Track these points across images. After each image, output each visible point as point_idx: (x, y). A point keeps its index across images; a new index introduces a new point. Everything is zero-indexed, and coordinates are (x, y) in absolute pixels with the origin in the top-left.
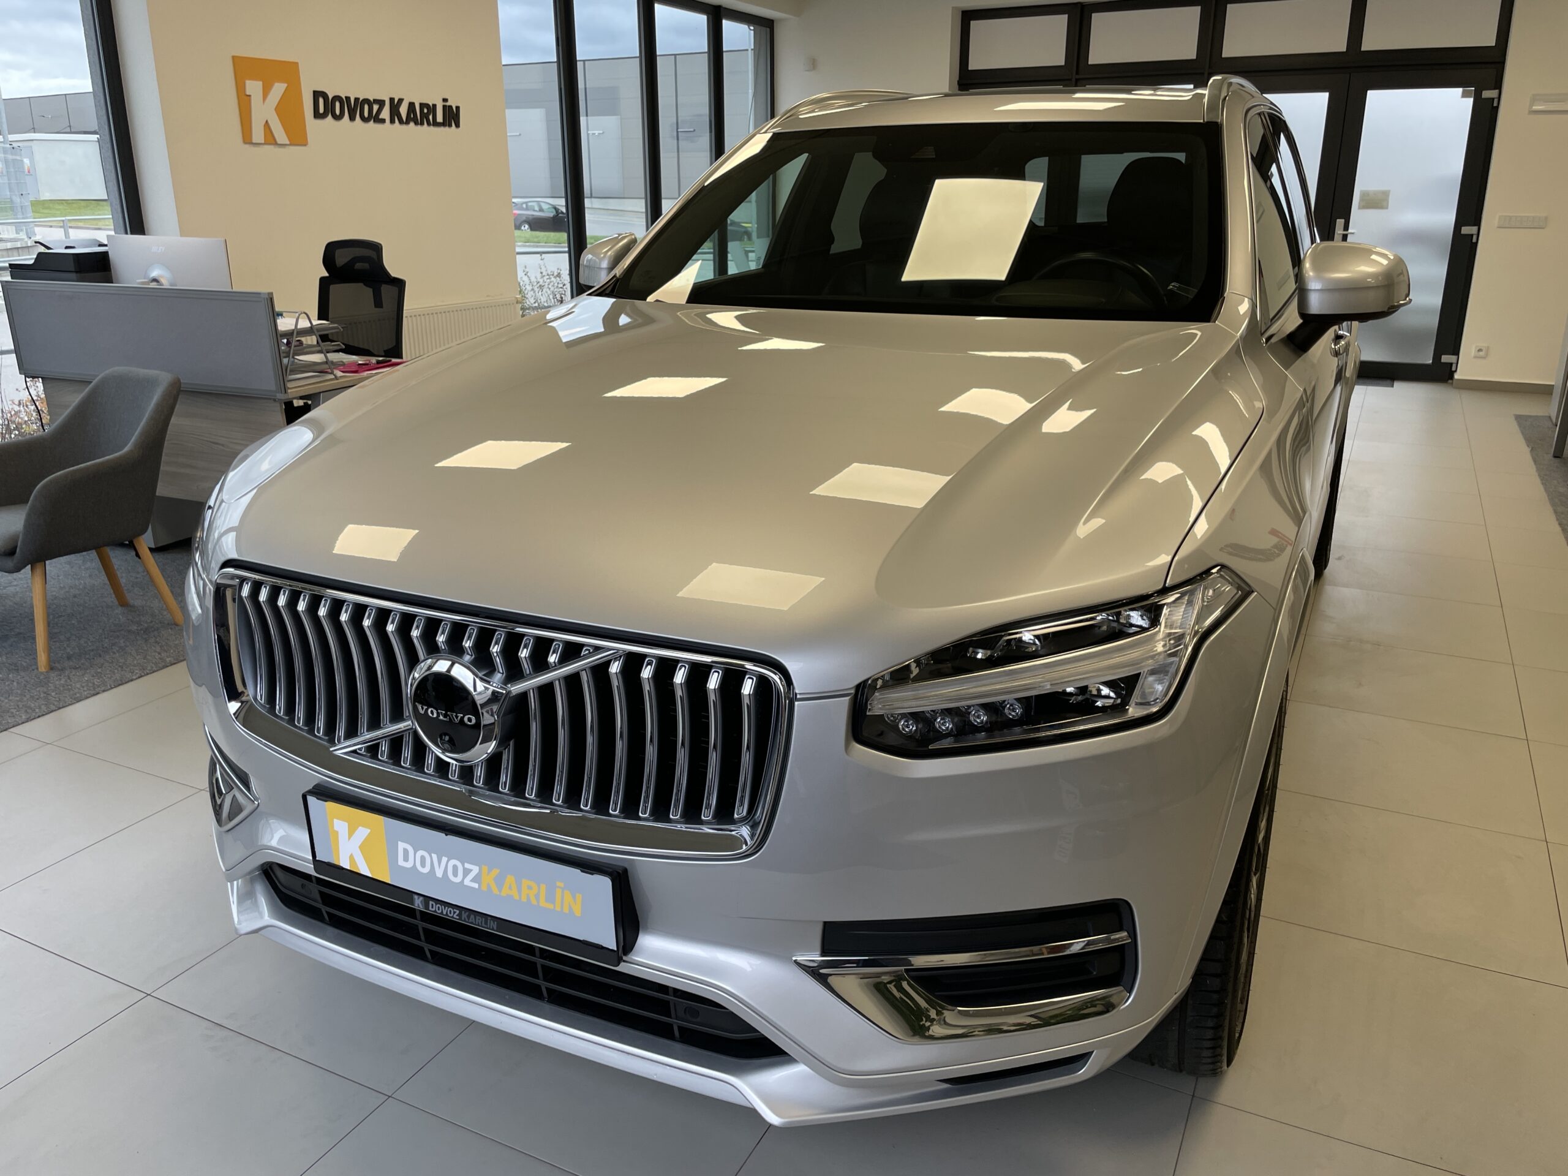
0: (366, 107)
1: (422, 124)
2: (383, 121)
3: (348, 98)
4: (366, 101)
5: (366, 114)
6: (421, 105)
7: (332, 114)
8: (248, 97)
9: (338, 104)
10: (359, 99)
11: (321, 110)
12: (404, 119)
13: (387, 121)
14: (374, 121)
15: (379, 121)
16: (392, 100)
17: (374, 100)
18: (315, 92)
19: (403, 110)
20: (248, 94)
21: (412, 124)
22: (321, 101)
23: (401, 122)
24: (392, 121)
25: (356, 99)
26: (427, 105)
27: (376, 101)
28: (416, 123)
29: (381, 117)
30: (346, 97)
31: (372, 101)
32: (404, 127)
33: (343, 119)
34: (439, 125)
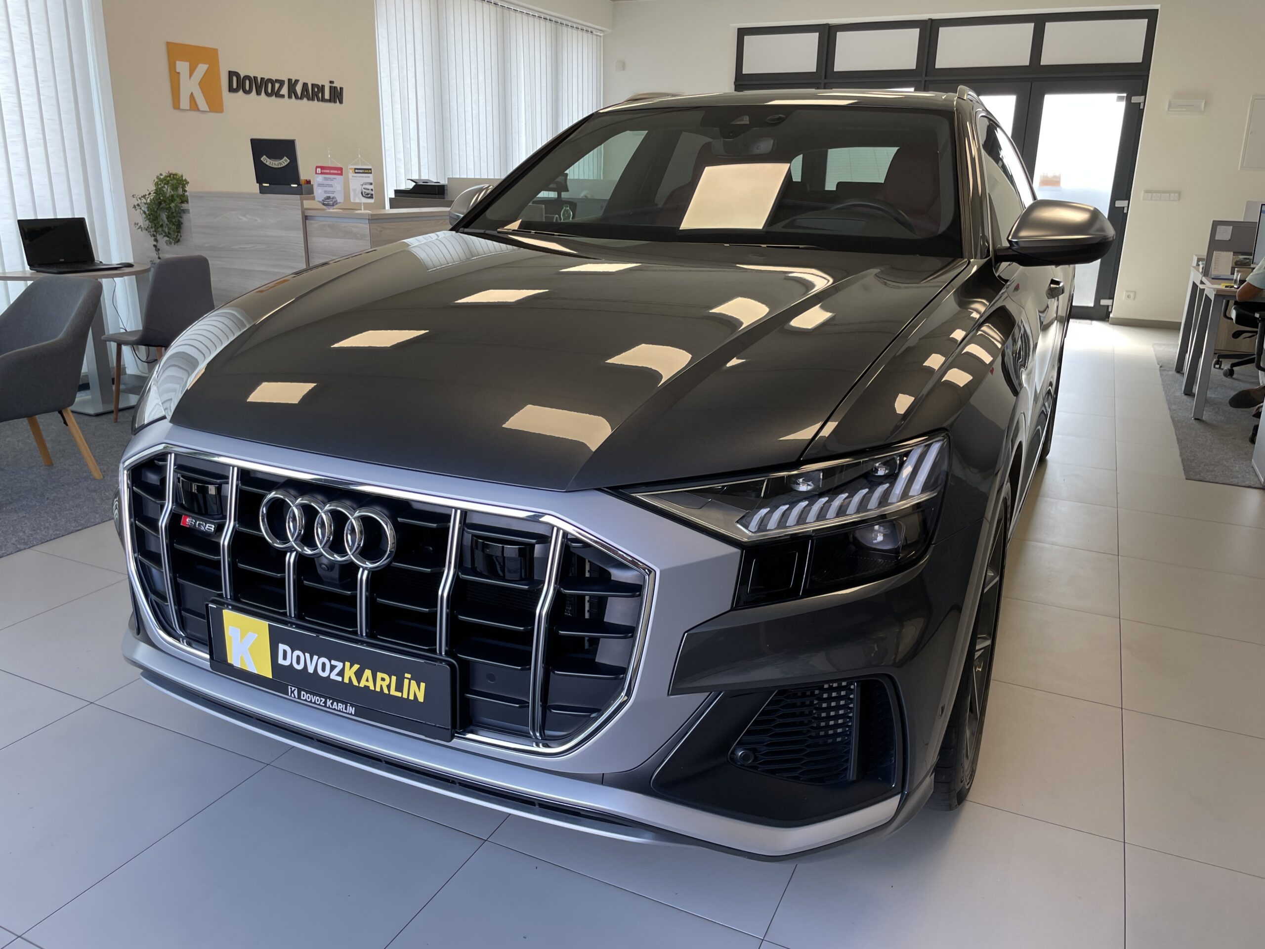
0: (270, 85)
1: (313, 99)
2: (283, 96)
4: (270, 80)
5: (270, 91)
6: (312, 85)
7: (242, 90)
8: (178, 74)
9: (247, 82)
10: (264, 78)
11: (235, 86)
13: (285, 96)
14: (276, 96)
15: (278, 95)
17: (276, 80)
18: (230, 72)
19: (299, 89)
20: (177, 71)
21: (305, 99)
22: (235, 79)
23: (297, 97)
24: (290, 97)
25: (262, 79)
26: (317, 86)
28: (308, 99)
29: (282, 93)
30: (254, 77)
32: (299, 101)
33: (252, 94)
34: (326, 101)
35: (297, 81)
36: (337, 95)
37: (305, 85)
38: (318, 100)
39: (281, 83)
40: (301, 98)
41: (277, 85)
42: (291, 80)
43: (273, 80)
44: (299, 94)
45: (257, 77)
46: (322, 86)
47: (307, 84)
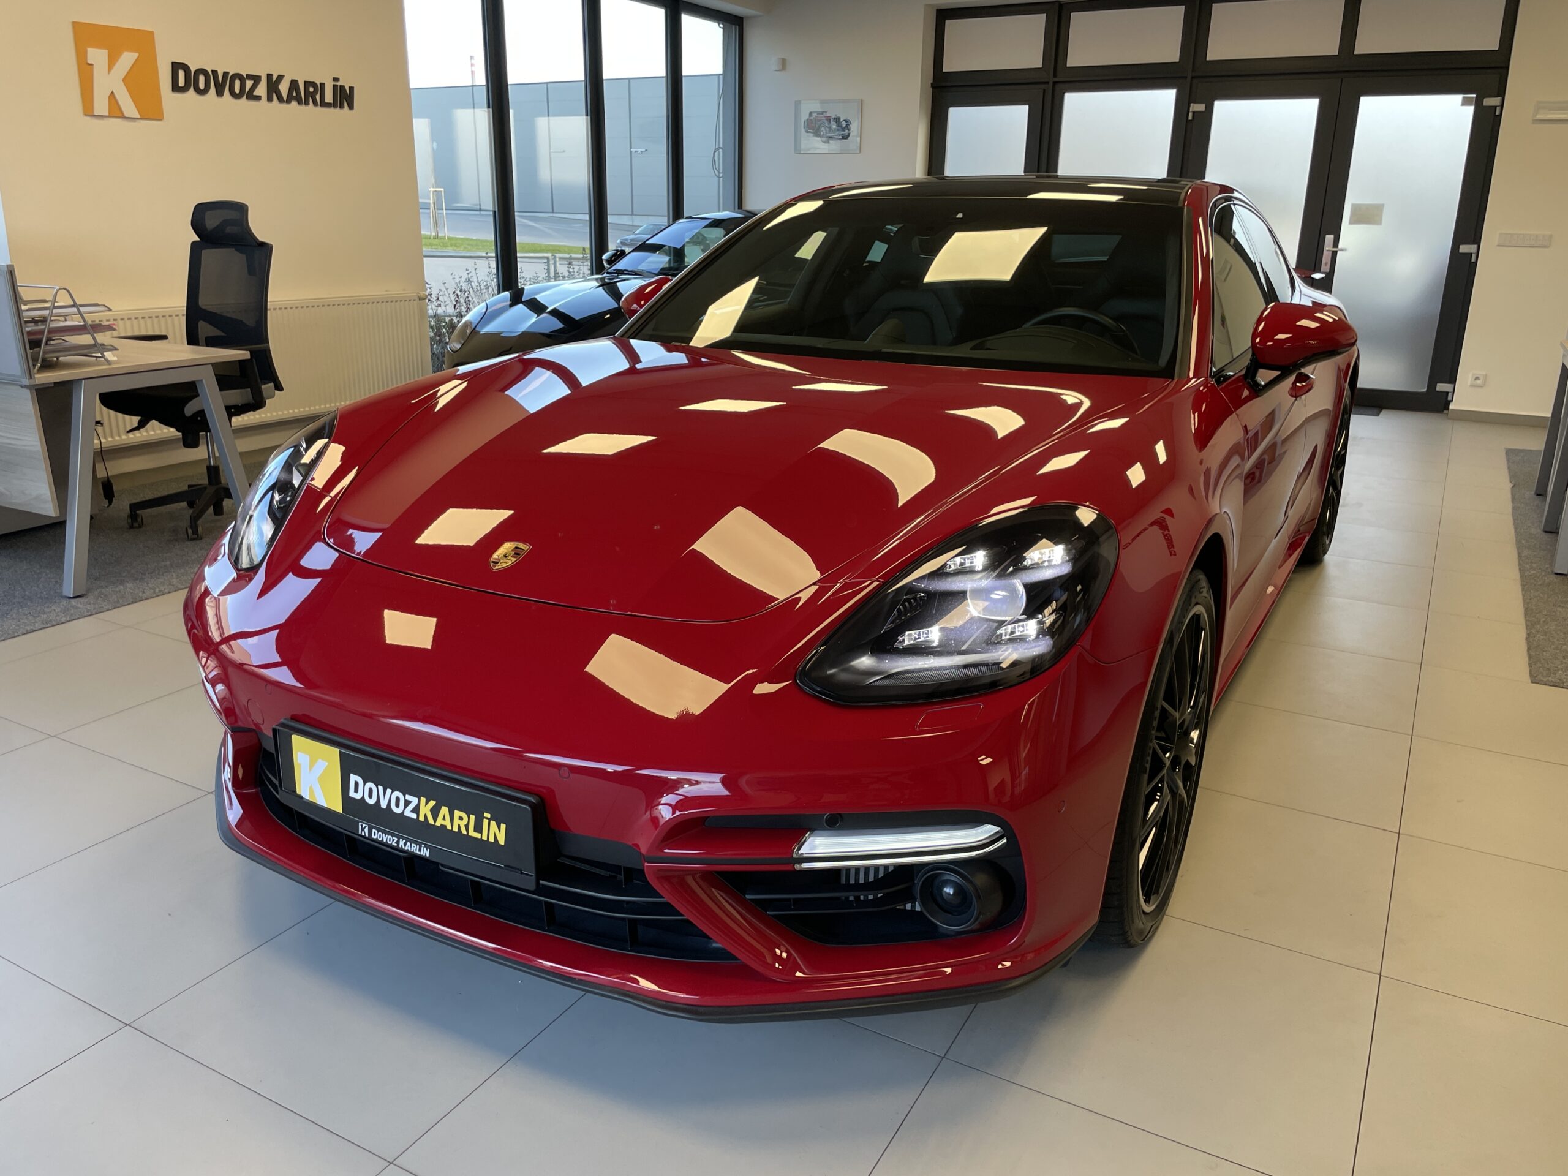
0: (237, 83)
1: (307, 103)
2: (258, 98)
3: (215, 72)
4: (238, 76)
5: (237, 90)
6: (305, 82)
7: (194, 88)
8: (91, 66)
9: (202, 79)
10: (228, 73)
11: (181, 83)
12: (285, 97)
13: (262, 98)
14: (247, 98)
15: (252, 97)
16: (269, 76)
17: (247, 75)
18: (173, 63)
19: (284, 88)
20: (89, 62)
21: (294, 103)
22: (181, 74)
23: (280, 99)
24: (270, 99)
25: (225, 74)
26: (313, 84)
27: (249, 77)
28: (300, 102)
29: (255, 93)
30: (212, 71)
31: (245, 77)
32: (284, 106)
33: (208, 94)
34: (328, 105)
35: (280, 78)
36: (344, 97)
37: (294, 84)
38: (315, 103)
39: (256, 79)
40: (288, 101)
41: (249, 84)
42: (272, 75)
43: (242, 75)
44: (285, 96)
45: (216, 71)
46: (321, 84)
47: (296, 81)
